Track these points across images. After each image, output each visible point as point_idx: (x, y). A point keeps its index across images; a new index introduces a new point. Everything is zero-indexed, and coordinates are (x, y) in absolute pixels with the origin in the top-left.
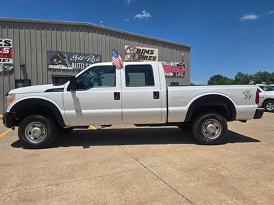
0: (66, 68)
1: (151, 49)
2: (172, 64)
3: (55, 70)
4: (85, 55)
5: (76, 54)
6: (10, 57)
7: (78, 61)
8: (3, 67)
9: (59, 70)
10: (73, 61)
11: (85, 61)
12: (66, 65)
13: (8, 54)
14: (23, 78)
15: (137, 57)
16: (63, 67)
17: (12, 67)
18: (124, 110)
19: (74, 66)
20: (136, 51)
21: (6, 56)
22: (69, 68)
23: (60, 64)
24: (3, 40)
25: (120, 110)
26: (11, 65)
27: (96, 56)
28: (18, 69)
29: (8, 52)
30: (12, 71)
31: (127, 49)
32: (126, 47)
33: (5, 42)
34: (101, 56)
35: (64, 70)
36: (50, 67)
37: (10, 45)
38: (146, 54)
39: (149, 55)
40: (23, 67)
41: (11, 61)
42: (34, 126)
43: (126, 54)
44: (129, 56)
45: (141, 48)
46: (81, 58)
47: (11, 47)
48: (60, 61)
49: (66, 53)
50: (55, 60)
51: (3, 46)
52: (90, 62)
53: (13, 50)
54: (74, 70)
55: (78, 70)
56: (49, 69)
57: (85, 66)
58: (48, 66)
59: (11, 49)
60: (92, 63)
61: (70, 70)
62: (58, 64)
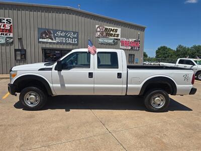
0: (52, 41)
1: (115, 28)
2: (130, 40)
3: (43, 42)
4: (66, 32)
5: (59, 30)
6: (10, 32)
7: (61, 36)
8: (6, 39)
9: (47, 43)
10: (57, 36)
11: (66, 37)
12: (52, 40)
13: (9, 30)
14: (20, 48)
15: (105, 34)
16: (50, 41)
17: (12, 40)
18: (96, 85)
19: (58, 40)
20: (104, 29)
21: (7, 31)
22: (54, 41)
23: (48, 38)
24: (5, 19)
25: (92, 85)
26: (11, 38)
27: (74, 33)
28: (16, 41)
29: (9, 28)
30: (12, 43)
31: (98, 28)
32: (97, 26)
33: (7, 20)
34: (78, 33)
35: (50, 43)
36: (40, 40)
37: (10, 23)
38: (111, 32)
39: (113, 33)
40: (20, 40)
41: (11, 35)
42: (30, 95)
43: (97, 31)
44: (99, 33)
45: (108, 28)
46: (62, 34)
47: (11, 24)
48: (47, 36)
49: (52, 30)
50: (44, 35)
51: (5, 23)
52: (69, 37)
53: (13, 26)
54: (58, 43)
55: (61, 43)
56: (40, 42)
57: (66, 40)
58: (38, 40)
59: (11, 25)
60: (71, 38)
61: (55, 43)
62: (46, 38)
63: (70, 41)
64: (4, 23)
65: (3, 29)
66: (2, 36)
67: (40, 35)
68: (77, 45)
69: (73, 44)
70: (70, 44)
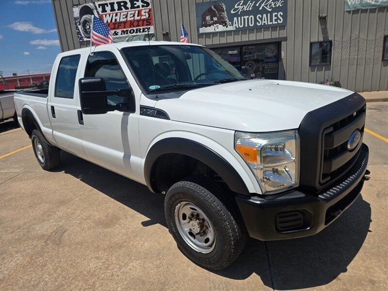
0: (225, 29)
3: (208, 35)
6: (150, 24)
7: (243, 13)
9: (214, 34)
10: (236, 15)
11: (255, 11)
12: (225, 24)
13: (147, 20)
16: (221, 28)
19: (237, 23)
21: (145, 22)
22: (230, 28)
23: (216, 23)
29: (147, 16)
35: (222, 33)
36: (203, 30)
37: (148, 5)
40: (166, 37)
41: (152, 31)
46: (249, 7)
47: (150, 7)
48: (215, 19)
51: (141, 8)
52: (264, 11)
53: (152, 12)
54: (237, 31)
56: (201, 36)
57: (256, 21)
58: (198, 30)
59: (150, 10)
60: (267, 12)
61: (231, 31)
62: (213, 24)
63: (265, 20)
64: (138, 7)
65: (138, 21)
66: (139, 34)
67: (200, 19)
68: (282, 27)
69: (274, 28)
70: (265, 28)
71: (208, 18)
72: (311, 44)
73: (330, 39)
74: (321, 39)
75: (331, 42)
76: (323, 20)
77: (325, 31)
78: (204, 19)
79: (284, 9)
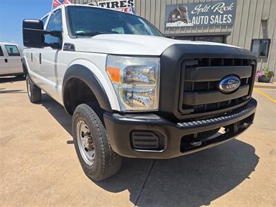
0: (185, 25)
3: (172, 28)
4: (211, 3)
5: (199, 3)
7: (204, 14)
9: (177, 28)
10: (195, 15)
11: (210, 13)
12: (185, 21)
16: (182, 24)
19: (195, 21)
22: (189, 24)
23: (179, 20)
34: (235, 2)
35: (183, 28)
36: (169, 25)
46: (206, 9)
48: (179, 17)
49: (187, 4)
51: (127, 7)
52: (217, 13)
54: (194, 27)
55: (199, 27)
56: (166, 28)
57: (210, 20)
58: (165, 25)
60: (219, 14)
61: (190, 27)
62: (176, 21)
63: (217, 20)
64: (125, 6)
67: (168, 17)
68: (230, 26)
69: (223, 26)
70: (217, 25)
71: (174, 16)
72: (253, 40)
73: (269, 38)
74: (262, 37)
75: (269, 40)
76: (264, 22)
77: (265, 31)
78: (171, 17)
79: (233, 12)
